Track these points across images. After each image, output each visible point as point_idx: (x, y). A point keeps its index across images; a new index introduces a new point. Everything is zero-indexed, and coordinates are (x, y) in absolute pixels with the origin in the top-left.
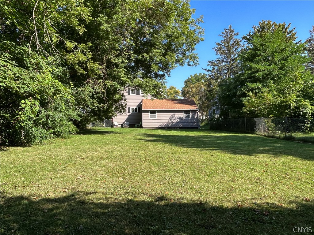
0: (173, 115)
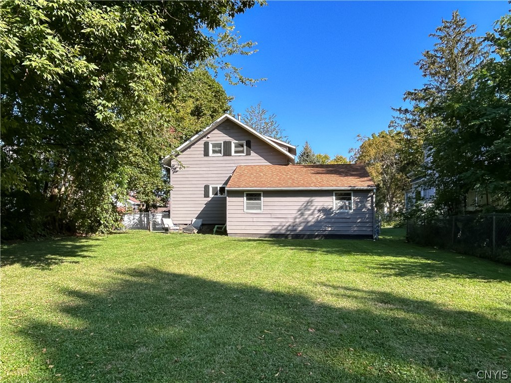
0: (308, 202)
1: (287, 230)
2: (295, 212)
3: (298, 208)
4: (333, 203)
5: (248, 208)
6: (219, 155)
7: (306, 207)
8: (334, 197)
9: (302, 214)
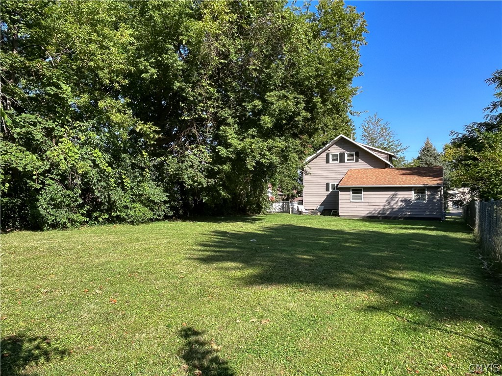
0: (394, 195)
1: (379, 213)
2: (384, 201)
3: (386, 199)
4: (412, 196)
5: (353, 199)
6: (337, 162)
7: (392, 199)
8: (413, 192)
9: (389, 203)
